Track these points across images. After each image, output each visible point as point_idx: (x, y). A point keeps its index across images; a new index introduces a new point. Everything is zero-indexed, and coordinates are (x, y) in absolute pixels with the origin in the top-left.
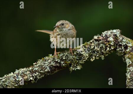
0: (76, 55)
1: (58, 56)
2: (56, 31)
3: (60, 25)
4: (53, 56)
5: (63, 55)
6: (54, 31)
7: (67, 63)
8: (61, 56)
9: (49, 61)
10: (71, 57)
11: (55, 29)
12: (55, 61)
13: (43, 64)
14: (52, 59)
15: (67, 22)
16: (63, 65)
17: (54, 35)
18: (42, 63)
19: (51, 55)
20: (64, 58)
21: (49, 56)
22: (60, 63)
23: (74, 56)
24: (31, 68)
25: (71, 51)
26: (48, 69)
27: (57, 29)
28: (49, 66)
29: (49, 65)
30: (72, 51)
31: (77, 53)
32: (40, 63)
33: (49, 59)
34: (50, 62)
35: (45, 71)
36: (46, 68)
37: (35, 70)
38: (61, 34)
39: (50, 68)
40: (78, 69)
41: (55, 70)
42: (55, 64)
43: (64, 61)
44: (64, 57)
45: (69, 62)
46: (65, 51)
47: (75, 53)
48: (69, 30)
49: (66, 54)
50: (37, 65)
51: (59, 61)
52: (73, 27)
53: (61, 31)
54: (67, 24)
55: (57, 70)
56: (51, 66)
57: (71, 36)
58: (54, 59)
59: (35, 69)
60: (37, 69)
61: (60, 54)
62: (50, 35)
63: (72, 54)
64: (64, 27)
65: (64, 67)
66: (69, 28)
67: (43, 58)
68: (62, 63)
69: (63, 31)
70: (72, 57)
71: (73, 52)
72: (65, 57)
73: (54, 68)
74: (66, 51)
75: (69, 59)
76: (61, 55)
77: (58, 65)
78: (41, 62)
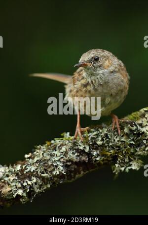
0: (128, 135)
1: (85, 138)
2: (80, 75)
3: (90, 61)
4: (73, 137)
5: (97, 135)
6: (76, 74)
7: (105, 155)
8: (92, 138)
9: (64, 149)
10: (116, 140)
11: (78, 70)
12: (78, 150)
13: (48, 157)
14: (70, 144)
15: (106, 53)
16: (98, 159)
17: (74, 85)
18: (45, 154)
19: (68, 133)
20: (99, 143)
21: (63, 137)
22: (89, 155)
23: (122, 136)
24: (20, 165)
25: (115, 124)
26: (60, 169)
27: (81, 70)
28: (63, 162)
29: (62, 160)
30: (120, 125)
31: (130, 130)
32: (41, 154)
33: (62, 145)
34: (66, 153)
35: (54, 173)
36: (56, 166)
37: (30, 171)
38: (92, 82)
39: (66, 166)
40: (134, 168)
41: (77, 171)
42: (78, 156)
43: (100, 148)
44: (100, 139)
45: (112, 151)
46: (101, 124)
47: (126, 130)
48: (112, 72)
49: (105, 131)
50: (33, 158)
51: (87, 150)
52: (122, 65)
53: (92, 75)
54: (107, 58)
55: (82, 172)
56: (67, 161)
57: (117, 88)
58: (75, 144)
59: (28, 170)
60: (33, 168)
61: (89, 132)
62: (66, 86)
63: (119, 132)
64: (100, 67)
65: (99, 164)
66: (112, 69)
67: (48, 143)
68: (95, 153)
69: (98, 75)
70: (118, 139)
71: (122, 128)
72: (102, 140)
73: (76, 167)
74: (103, 125)
75: (111, 144)
76: (92, 135)
77: (84, 158)
78: (44, 152)
